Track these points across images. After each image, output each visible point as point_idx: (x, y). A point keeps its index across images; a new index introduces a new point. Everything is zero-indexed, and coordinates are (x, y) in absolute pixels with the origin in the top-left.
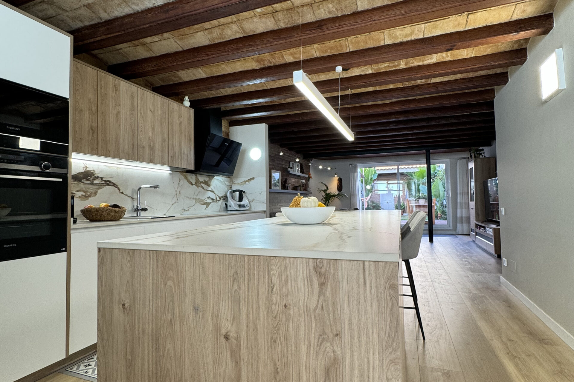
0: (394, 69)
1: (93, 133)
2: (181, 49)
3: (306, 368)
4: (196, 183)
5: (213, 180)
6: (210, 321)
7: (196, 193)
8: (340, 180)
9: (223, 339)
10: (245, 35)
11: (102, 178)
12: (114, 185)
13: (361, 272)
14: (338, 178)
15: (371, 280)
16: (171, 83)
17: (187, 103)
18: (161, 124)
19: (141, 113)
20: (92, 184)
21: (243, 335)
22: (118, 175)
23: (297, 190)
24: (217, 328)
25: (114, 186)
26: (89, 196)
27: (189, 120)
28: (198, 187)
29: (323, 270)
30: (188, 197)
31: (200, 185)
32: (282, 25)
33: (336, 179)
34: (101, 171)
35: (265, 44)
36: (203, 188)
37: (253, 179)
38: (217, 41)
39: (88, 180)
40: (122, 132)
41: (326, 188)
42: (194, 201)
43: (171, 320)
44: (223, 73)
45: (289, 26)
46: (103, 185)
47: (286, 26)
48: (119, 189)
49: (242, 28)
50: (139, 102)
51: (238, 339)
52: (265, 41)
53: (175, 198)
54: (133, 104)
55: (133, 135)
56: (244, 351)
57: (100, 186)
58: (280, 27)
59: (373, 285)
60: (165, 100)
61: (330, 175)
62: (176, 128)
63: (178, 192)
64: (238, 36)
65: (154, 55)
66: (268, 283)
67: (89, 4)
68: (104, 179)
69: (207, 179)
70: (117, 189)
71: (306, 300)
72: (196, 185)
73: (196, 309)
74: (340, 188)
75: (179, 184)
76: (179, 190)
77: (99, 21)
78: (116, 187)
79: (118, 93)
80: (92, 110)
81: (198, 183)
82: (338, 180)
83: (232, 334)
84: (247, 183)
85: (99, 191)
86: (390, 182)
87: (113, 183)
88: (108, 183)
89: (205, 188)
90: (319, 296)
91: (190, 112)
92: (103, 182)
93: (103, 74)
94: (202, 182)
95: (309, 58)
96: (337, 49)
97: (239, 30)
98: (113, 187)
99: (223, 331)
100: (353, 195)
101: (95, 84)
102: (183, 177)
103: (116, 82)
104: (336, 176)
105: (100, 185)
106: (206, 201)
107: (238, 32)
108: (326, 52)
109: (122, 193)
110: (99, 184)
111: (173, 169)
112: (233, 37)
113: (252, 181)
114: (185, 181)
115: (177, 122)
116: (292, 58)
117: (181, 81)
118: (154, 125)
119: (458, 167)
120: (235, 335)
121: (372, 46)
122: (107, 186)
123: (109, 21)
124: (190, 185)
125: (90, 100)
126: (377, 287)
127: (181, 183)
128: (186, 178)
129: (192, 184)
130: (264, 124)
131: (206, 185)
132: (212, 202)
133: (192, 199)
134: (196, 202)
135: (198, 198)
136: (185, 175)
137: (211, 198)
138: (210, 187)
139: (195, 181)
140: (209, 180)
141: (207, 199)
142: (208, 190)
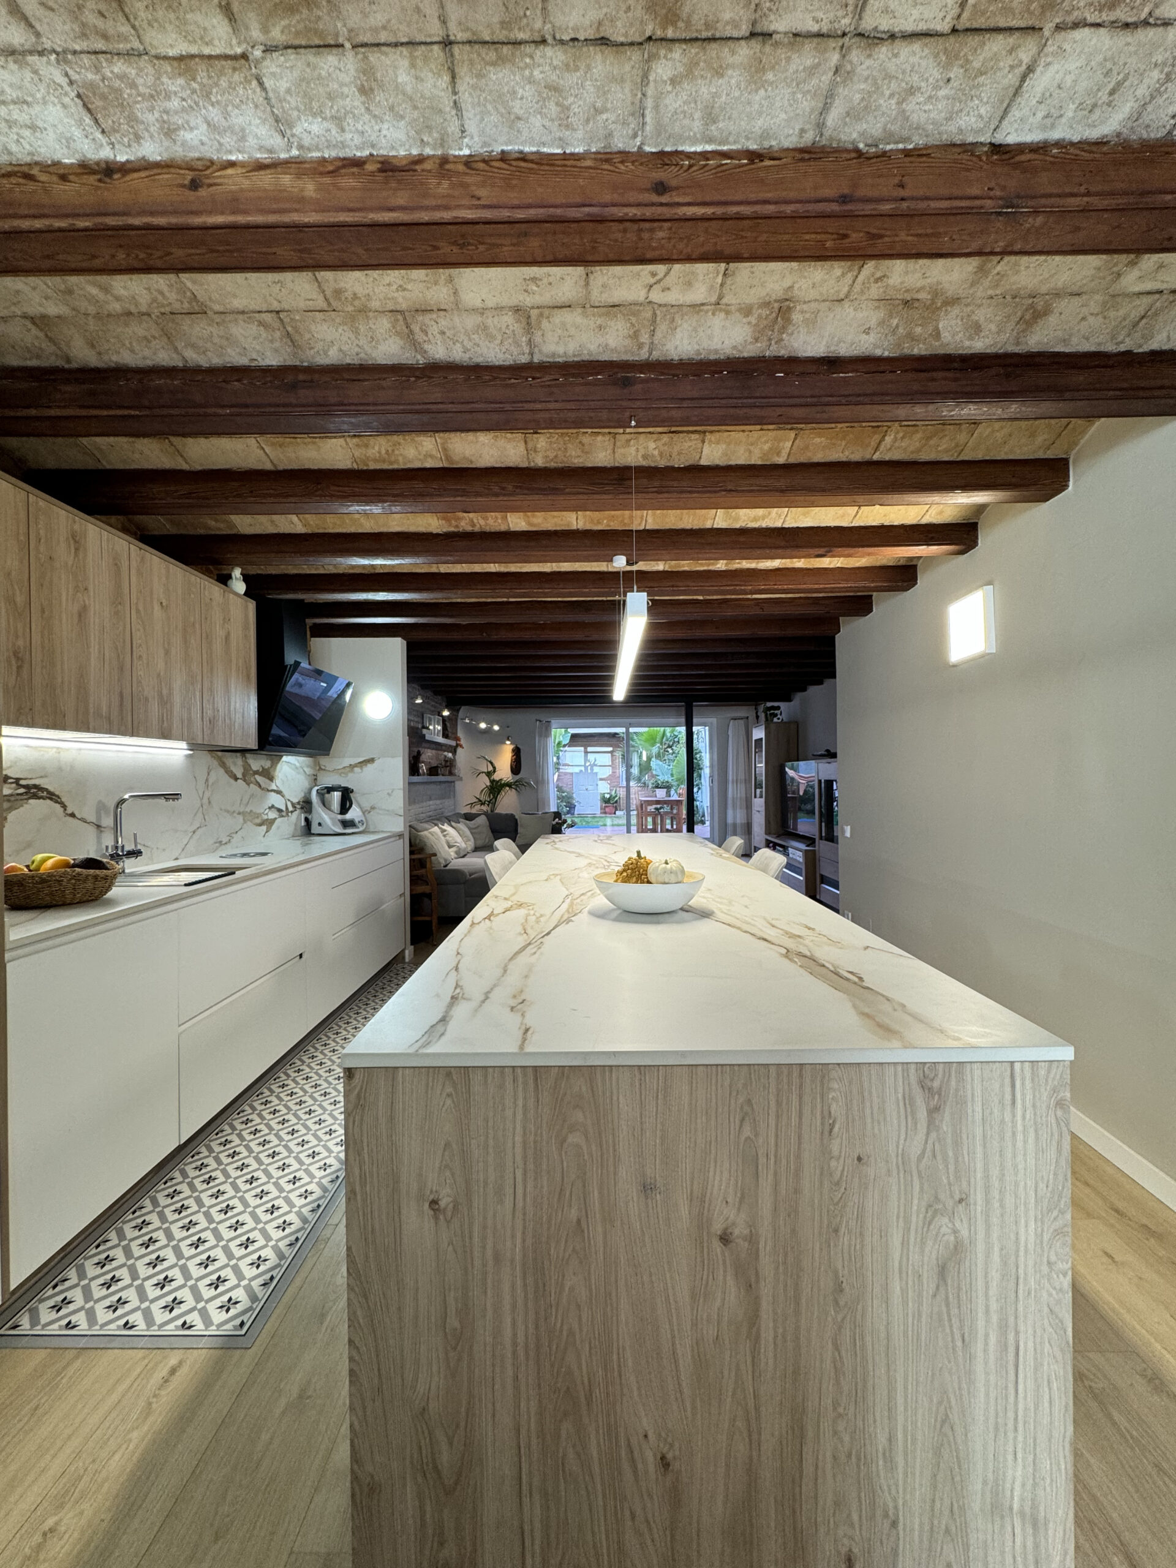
0: (705, 568)
1: (19, 668)
2: (269, 466)
3: (900, 1272)
4: (244, 775)
5: (279, 766)
6: (684, 1211)
7: (245, 801)
8: (517, 752)
9: (717, 1245)
10: (446, 465)
11: (17, 780)
12: (52, 796)
13: (1008, 1081)
14: (512, 747)
15: (1023, 1095)
16: (202, 532)
17: (240, 587)
18: (185, 641)
19: (138, 611)
21: (765, 1230)
22: (60, 769)
23: (437, 775)
24: (702, 1222)
25: (51, 799)
27: (246, 627)
28: (248, 784)
29: (936, 1084)
30: (228, 811)
31: (253, 779)
32: (539, 461)
33: (507, 749)
35: (497, 495)
36: (260, 786)
37: (371, 760)
38: (373, 466)
40: (93, 661)
41: (491, 768)
42: (240, 818)
43: (579, 1221)
44: (352, 530)
45: (553, 465)
46: (19, 797)
47: (548, 465)
48: (64, 807)
49: (445, 450)
50: (134, 579)
51: (752, 1239)
52: (496, 489)
53: (200, 815)
54: (118, 586)
55: (121, 669)
56: (766, 1264)
57: (13, 801)
58: (532, 464)
59: (1028, 1104)
60: (193, 578)
61: (497, 740)
62: (218, 646)
63: (205, 801)
64: (429, 464)
65: (185, 467)
66: (823, 1118)
67: (44, 317)
68: (22, 782)
69: (267, 764)
70: (58, 806)
71: (902, 1142)
72: (245, 781)
73: (647, 1189)
74: (516, 768)
75: (207, 780)
76: (207, 794)
77: (60, 363)
78: (56, 802)
79: (81, 556)
80: (15, 603)
81: (248, 776)
82: (513, 750)
83: (740, 1230)
84: (357, 770)
85: (11, 817)
86: (590, 749)
87: (49, 792)
88: (34, 792)
89: (263, 785)
90: (928, 1134)
91: (246, 607)
92: (22, 790)
93: (41, 503)
94: (256, 773)
95: (558, 528)
96: (622, 521)
97: (434, 453)
98: (48, 802)
99: (718, 1227)
100: (543, 781)
101: (23, 529)
102: (215, 763)
103: (76, 527)
104: (508, 742)
105: (12, 799)
106: (265, 817)
107: (431, 456)
108: (599, 523)
109: (73, 815)
110: (11, 795)
111: (193, 746)
112: (417, 465)
113: (369, 765)
114: (222, 771)
115: (219, 633)
116: (523, 524)
117: (229, 532)
118: (169, 643)
119: (730, 733)
120: (746, 1232)
121: (689, 527)
122: (31, 801)
123: (97, 371)
124: (232, 781)
125: (9, 574)
126: (1034, 1106)
127: (213, 777)
128: (223, 765)
129: (236, 779)
130: (399, 639)
131: (266, 778)
132: (277, 817)
133: (237, 814)
134: (245, 821)
135: (249, 811)
136: (220, 758)
137: (276, 808)
138: (273, 781)
139: (242, 770)
140: (272, 764)
141: (268, 810)
142: (269, 789)
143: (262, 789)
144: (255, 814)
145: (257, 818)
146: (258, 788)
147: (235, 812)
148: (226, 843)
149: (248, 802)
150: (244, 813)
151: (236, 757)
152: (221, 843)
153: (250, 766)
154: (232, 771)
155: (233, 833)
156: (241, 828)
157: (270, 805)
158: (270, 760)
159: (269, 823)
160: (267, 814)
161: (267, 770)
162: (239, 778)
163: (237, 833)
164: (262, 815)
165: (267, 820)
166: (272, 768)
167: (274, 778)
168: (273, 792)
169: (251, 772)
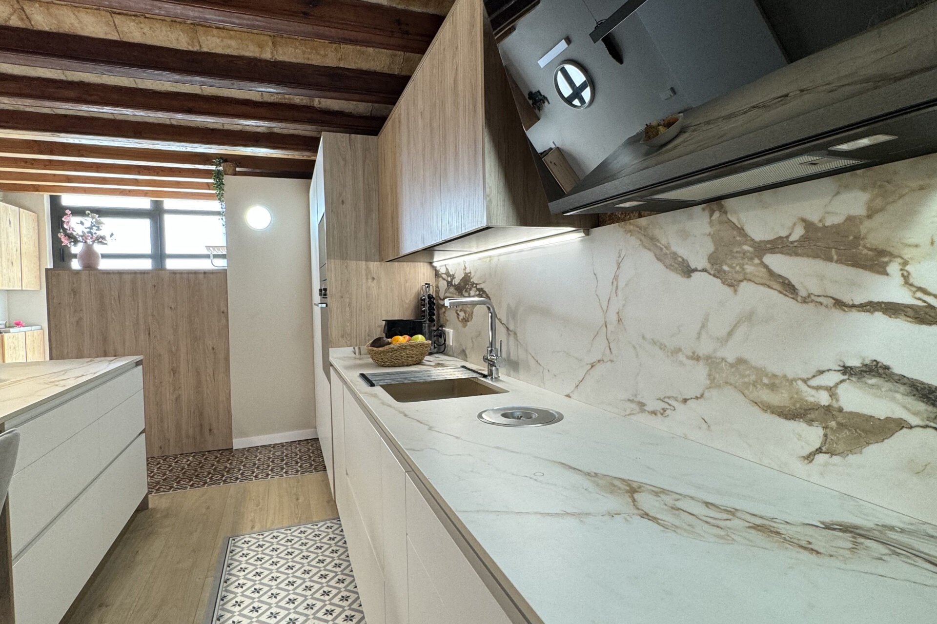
4: (714, 259)
7: (719, 326)
11: (476, 285)
12: (487, 297)
22: (490, 275)
26: (468, 321)
28: (733, 285)
31: (751, 267)
34: (476, 271)
36: (788, 288)
39: (467, 289)
42: (701, 372)
63: (612, 317)
68: (478, 287)
72: (718, 274)
75: (616, 278)
76: (615, 305)
85: (474, 310)
87: (486, 294)
88: (481, 294)
92: (478, 292)
94: (779, 245)
102: (634, 241)
106: (821, 399)
109: (496, 316)
114: (647, 257)
124: (676, 279)
127: (626, 272)
128: (651, 242)
129: (688, 271)
131: (829, 259)
132: (914, 420)
133: (688, 357)
134: (713, 383)
135: (731, 359)
136: (645, 229)
137: (901, 380)
138: (882, 271)
139: (710, 248)
140: (879, 202)
141: (839, 377)
142: (846, 299)
143: (805, 301)
144: (761, 372)
145: (772, 387)
146: (775, 297)
147: (680, 350)
148: (654, 413)
149: (730, 334)
150: (711, 362)
151: (690, 217)
152: (642, 405)
153: (741, 231)
154: (675, 255)
155: (676, 399)
156: (702, 396)
157: (855, 362)
158: (864, 189)
159: (841, 425)
160: (831, 391)
161: (836, 231)
162: (696, 270)
163: (685, 401)
164: (800, 383)
165: (828, 409)
166: (879, 218)
167: (892, 256)
168: (879, 315)
169: (746, 248)
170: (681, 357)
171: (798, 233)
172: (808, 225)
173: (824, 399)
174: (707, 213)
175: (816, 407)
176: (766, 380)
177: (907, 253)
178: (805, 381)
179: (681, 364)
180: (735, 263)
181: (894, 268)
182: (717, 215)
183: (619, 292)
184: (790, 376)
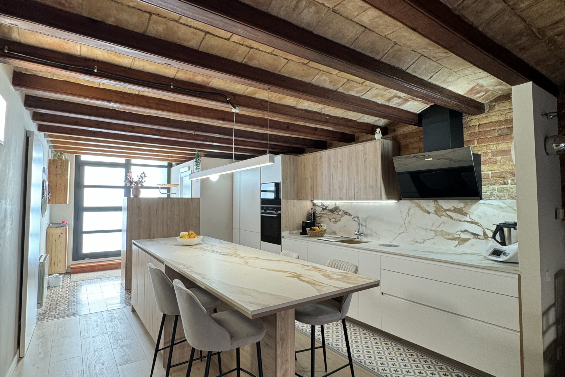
4: (435, 211)
5: (474, 207)
7: (437, 224)
11: (343, 210)
17: (378, 136)
18: (348, 169)
19: (334, 167)
20: (338, 214)
22: (352, 208)
26: (337, 222)
28: (440, 216)
30: (423, 228)
31: (444, 214)
34: (343, 206)
36: (451, 218)
39: (336, 212)
40: (324, 183)
42: (433, 234)
53: (403, 228)
54: (329, 163)
55: (330, 183)
57: (342, 216)
60: (351, 147)
63: (407, 221)
69: (460, 206)
70: (351, 217)
72: (436, 214)
75: (408, 213)
76: (408, 219)
85: (342, 219)
87: (349, 214)
88: (346, 213)
91: (375, 145)
94: (449, 210)
101: (312, 162)
102: (414, 206)
110: (342, 214)
114: (418, 209)
115: (361, 160)
118: (343, 172)
122: (345, 216)
124: (426, 214)
127: (411, 212)
128: (418, 206)
129: (429, 213)
131: (458, 213)
132: (472, 238)
133: (429, 230)
134: (436, 235)
135: (440, 230)
136: (417, 203)
137: (470, 232)
138: (466, 216)
139: (435, 209)
140: (465, 206)
141: (460, 232)
142: (461, 220)
143: (454, 220)
144: (446, 232)
145: (449, 235)
146: (449, 219)
147: (427, 229)
148: (421, 243)
149: (440, 226)
150: (435, 231)
151: (430, 202)
152: (417, 242)
153: (441, 207)
154: (426, 210)
155: (426, 239)
156: (433, 238)
157: (463, 230)
158: (463, 203)
159: (461, 240)
160: (459, 235)
161: (459, 209)
162: (431, 213)
163: (429, 239)
164: (454, 234)
165: (459, 238)
166: (466, 208)
167: (468, 214)
168: (466, 222)
169: (442, 210)
170: (428, 230)
171: (453, 208)
172: (454, 207)
173: (458, 236)
174: (433, 202)
175: (457, 238)
176: (447, 234)
177: (470, 214)
178: (455, 233)
179: (428, 232)
180: (440, 212)
181: (468, 215)
182: (436, 203)
183: (409, 216)
184: (452, 233)
